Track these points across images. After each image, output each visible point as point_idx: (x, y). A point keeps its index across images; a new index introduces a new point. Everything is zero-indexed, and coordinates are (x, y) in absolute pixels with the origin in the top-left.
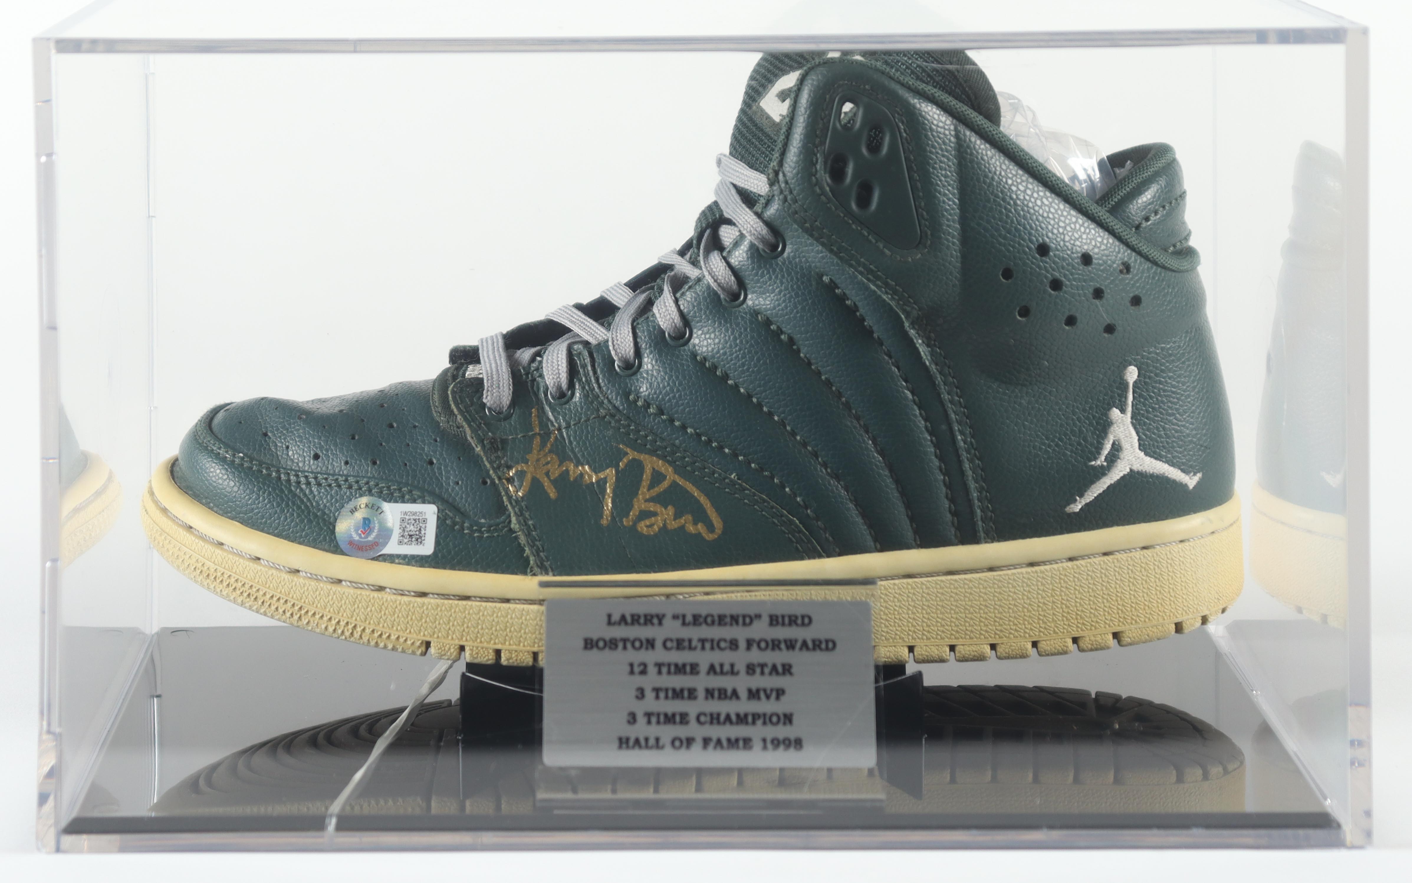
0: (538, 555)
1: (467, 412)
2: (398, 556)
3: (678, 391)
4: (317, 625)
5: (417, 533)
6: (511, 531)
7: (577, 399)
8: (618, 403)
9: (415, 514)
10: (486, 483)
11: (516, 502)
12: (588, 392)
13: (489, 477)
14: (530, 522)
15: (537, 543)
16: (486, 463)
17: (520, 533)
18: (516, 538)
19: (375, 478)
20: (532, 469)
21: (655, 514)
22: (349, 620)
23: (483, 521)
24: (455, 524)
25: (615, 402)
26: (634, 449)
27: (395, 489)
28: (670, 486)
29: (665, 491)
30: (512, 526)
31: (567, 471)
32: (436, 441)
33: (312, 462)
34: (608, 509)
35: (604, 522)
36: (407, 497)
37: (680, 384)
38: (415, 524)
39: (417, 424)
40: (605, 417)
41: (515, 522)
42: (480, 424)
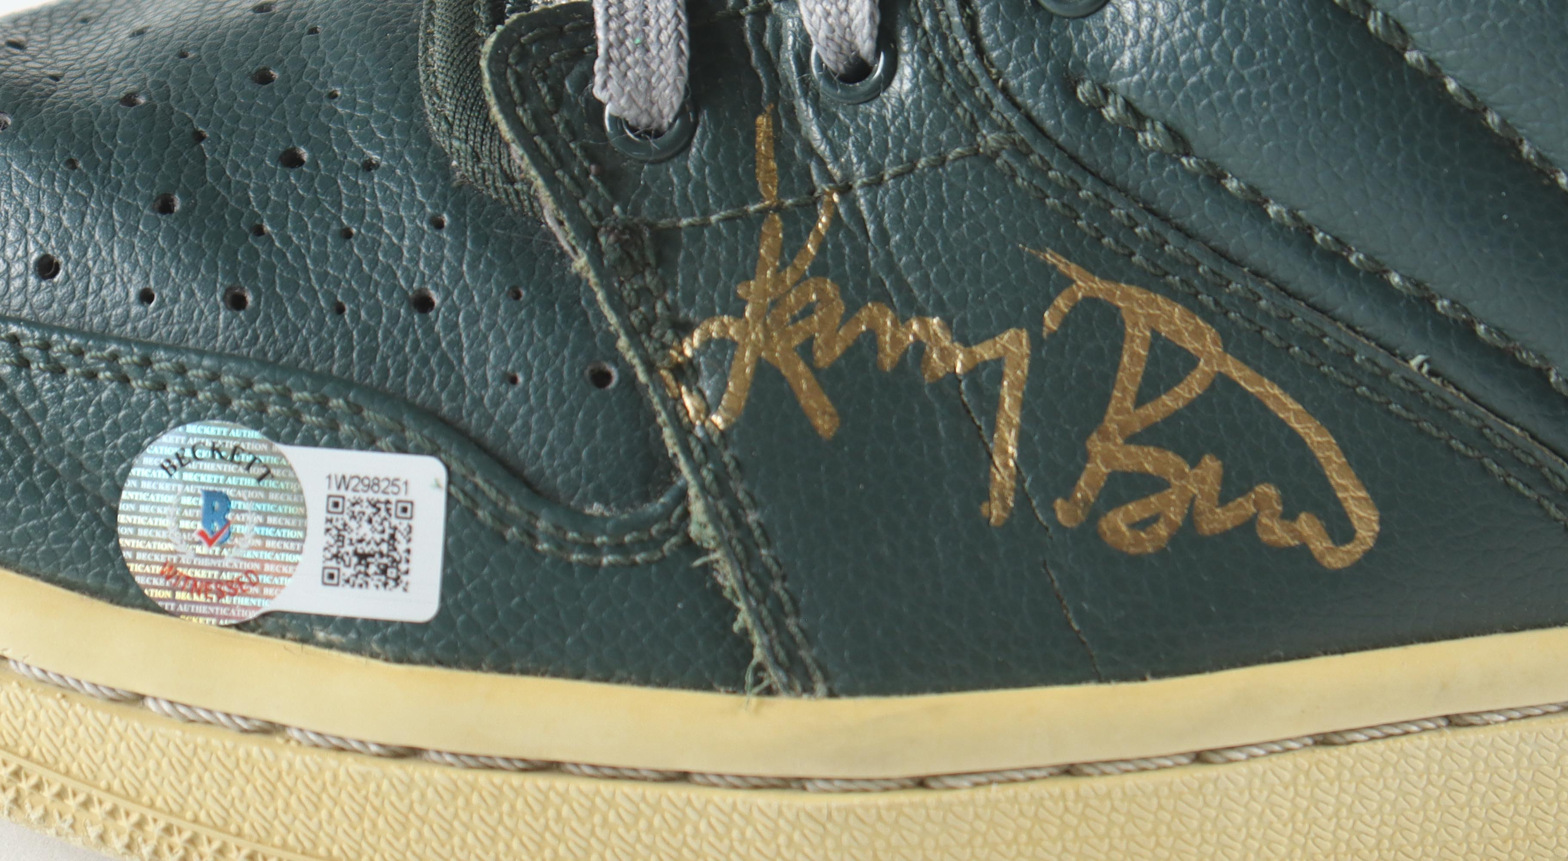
0: (779, 625)
1: (542, 133)
2: (326, 621)
3: (1240, 80)
4: (72, 826)
5: (384, 548)
6: (692, 548)
7: (907, 86)
8: (1039, 107)
9: (373, 484)
10: (608, 377)
11: (704, 449)
12: (940, 68)
13: (617, 358)
14: (752, 517)
15: (777, 587)
16: (606, 310)
17: (717, 555)
18: (707, 568)
19: (242, 360)
20: (756, 334)
21: (1157, 484)
22: (174, 821)
23: (596, 509)
24: (502, 518)
25: (1030, 102)
26: (1092, 267)
27: (306, 403)
28: (1212, 388)
29: (1192, 406)
30: (694, 530)
31: (872, 336)
32: (438, 224)
33: (32, 280)
34: (1006, 466)
35: (995, 512)
36: (345, 428)
37: (1248, 58)
38: (376, 519)
39: (375, 157)
40: (996, 154)
41: (703, 518)
42: (587, 173)
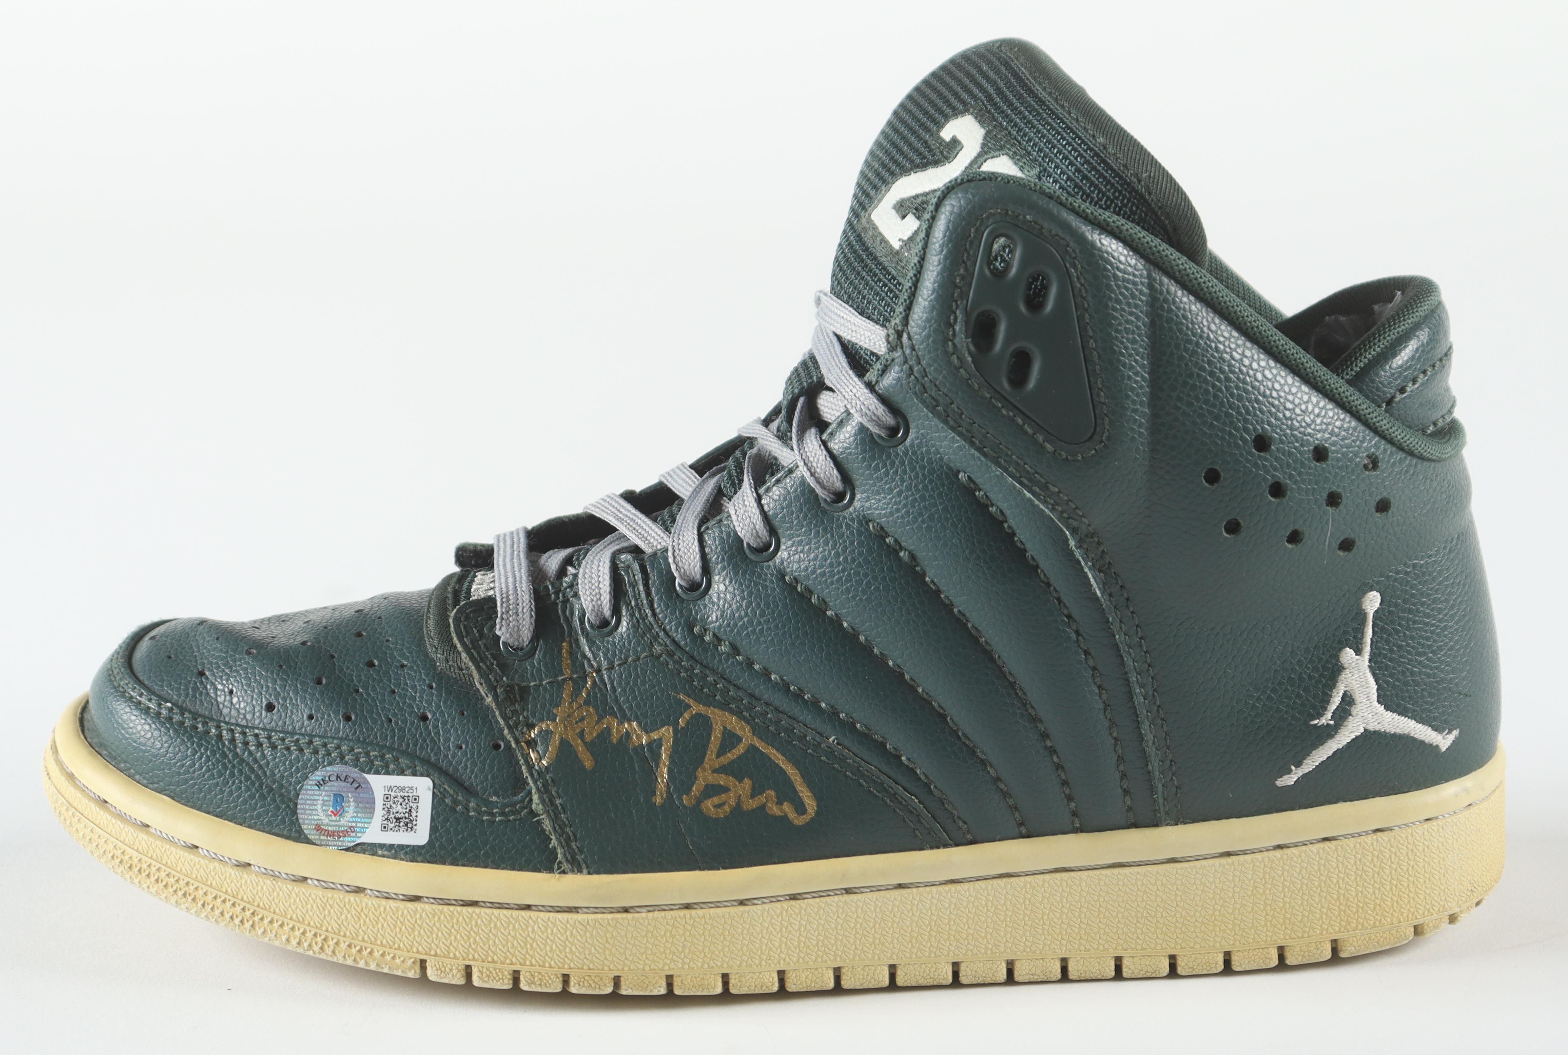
0: (568, 845)
1: (475, 648)
2: (382, 846)
3: (760, 623)
4: (276, 935)
5: (407, 815)
6: (533, 814)
7: (624, 629)
8: (678, 637)
9: (403, 789)
10: (500, 746)
11: (539, 774)
12: (638, 621)
13: (504, 738)
14: (558, 802)
15: (568, 830)
16: (499, 719)
17: (543, 816)
18: (539, 822)
19: (350, 740)
20: (561, 728)
21: (725, 790)
22: (318, 930)
23: (494, 799)
24: (455, 802)
25: (675, 635)
26: (698, 700)
27: (376, 756)
28: (747, 751)
29: (739, 757)
30: (534, 806)
31: (609, 729)
32: (431, 687)
33: (264, 713)
34: (663, 782)
35: (658, 800)
36: (392, 766)
37: (762, 614)
38: (404, 804)
39: (405, 663)
40: (661, 656)
41: (538, 801)
42: (493, 664)
